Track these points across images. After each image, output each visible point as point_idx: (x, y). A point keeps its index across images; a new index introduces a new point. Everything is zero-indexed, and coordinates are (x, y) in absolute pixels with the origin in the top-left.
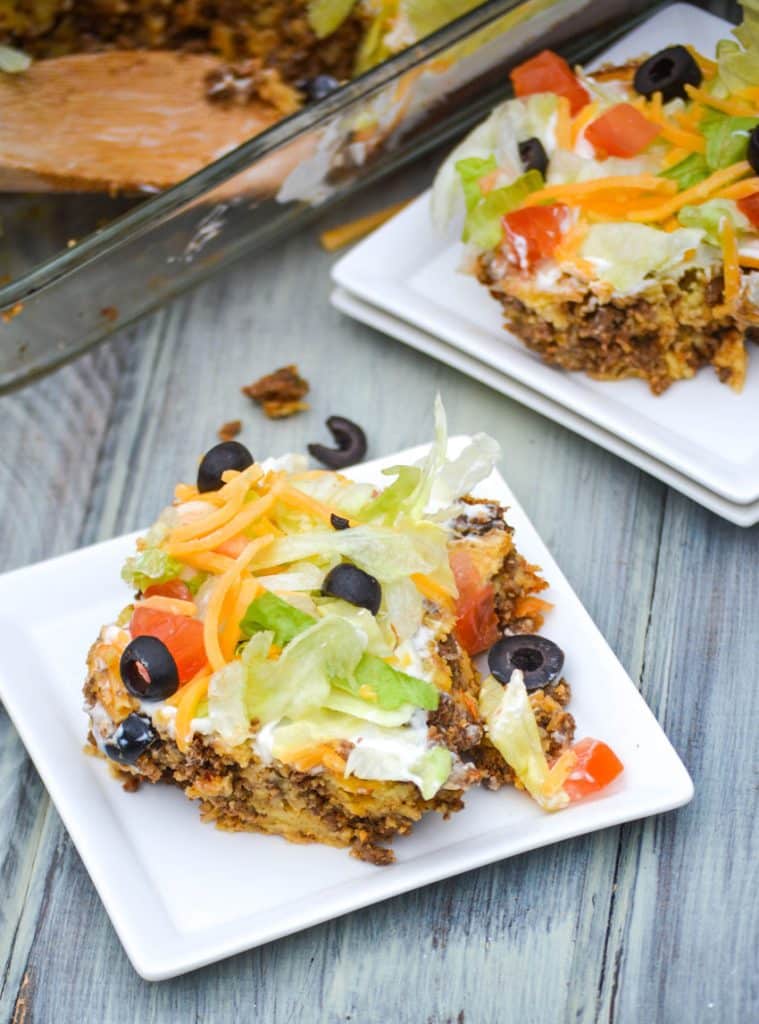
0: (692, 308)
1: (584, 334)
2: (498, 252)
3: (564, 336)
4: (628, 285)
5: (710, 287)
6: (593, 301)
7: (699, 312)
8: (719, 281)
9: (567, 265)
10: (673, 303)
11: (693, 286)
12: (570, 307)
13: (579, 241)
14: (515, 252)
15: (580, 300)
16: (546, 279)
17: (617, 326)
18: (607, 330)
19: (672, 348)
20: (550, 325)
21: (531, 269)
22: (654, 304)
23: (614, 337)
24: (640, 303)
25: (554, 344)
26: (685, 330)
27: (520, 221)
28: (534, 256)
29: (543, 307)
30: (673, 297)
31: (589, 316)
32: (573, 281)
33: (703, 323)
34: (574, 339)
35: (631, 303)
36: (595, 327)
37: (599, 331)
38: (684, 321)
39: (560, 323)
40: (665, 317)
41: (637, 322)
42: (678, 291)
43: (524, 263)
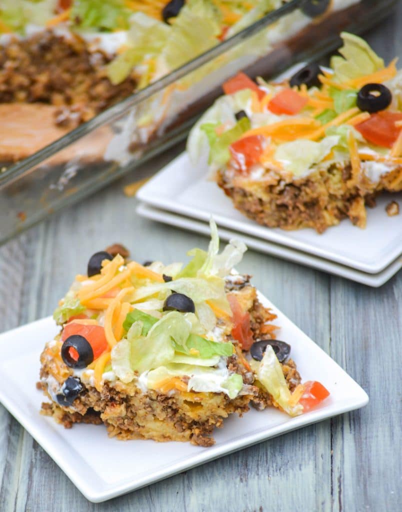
0: (335, 183)
1: (279, 202)
2: (228, 165)
3: (268, 206)
4: (300, 173)
5: (345, 171)
6: (283, 184)
7: (339, 185)
8: (349, 168)
9: (267, 164)
10: (326, 182)
11: (335, 171)
12: (270, 188)
13: (271, 154)
14: (239, 163)
15: (275, 183)
16: (257, 175)
17: (296, 196)
18: (292, 199)
19: (326, 208)
20: (260, 200)
21: (248, 171)
22: (316, 182)
23: (295, 203)
24: (307, 182)
25: (262, 212)
26: (332, 197)
27: (240, 146)
28: (249, 164)
29: (256, 190)
30: (325, 178)
31: (281, 193)
32: (272, 173)
33: (341, 192)
34: (274, 207)
35: (303, 182)
36: (285, 197)
37: (287, 199)
38: (332, 192)
39: (266, 198)
40: (321, 189)
41: (307, 194)
42: (327, 174)
43: (244, 168)
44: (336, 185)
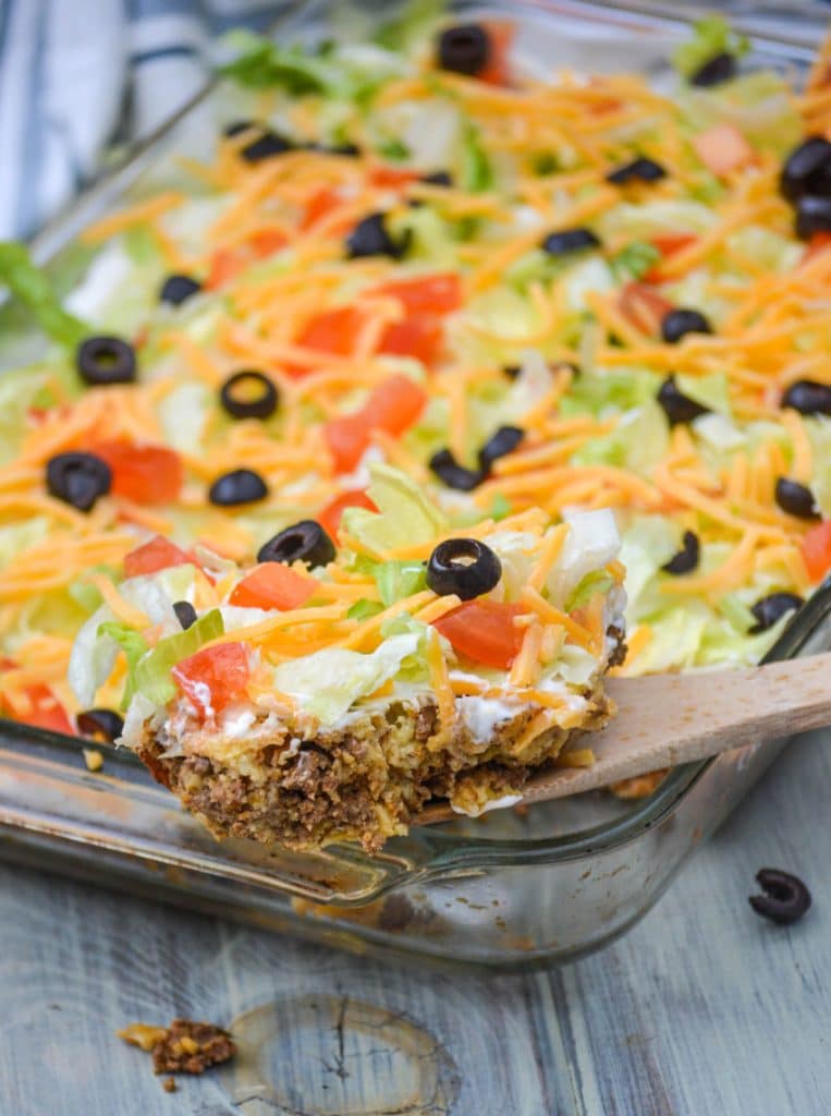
0: (402, 745)
1: (286, 783)
2: (171, 708)
3: (262, 793)
4: (333, 719)
5: (421, 717)
6: (295, 742)
7: (410, 749)
8: (430, 710)
9: (262, 699)
10: (383, 739)
11: (401, 719)
12: (267, 753)
13: (269, 680)
14: (196, 703)
15: (280, 742)
16: (238, 725)
17: (322, 772)
18: (312, 776)
19: (381, 801)
20: (246, 780)
21: (218, 721)
22: (364, 739)
23: (320, 786)
24: (346, 739)
25: (246, 807)
26: (396, 774)
27: (200, 666)
28: (219, 703)
29: (236, 758)
30: (383, 732)
31: (292, 762)
32: (271, 721)
33: (414, 763)
34: (273, 797)
35: (338, 740)
36: (298, 774)
37: (302, 776)
38: (394, 761)
39: (257, 776)
40: (376, 754)
41: (345, 765)
42: (385, 725)
43: (209, 711)
44: (403, 748)
